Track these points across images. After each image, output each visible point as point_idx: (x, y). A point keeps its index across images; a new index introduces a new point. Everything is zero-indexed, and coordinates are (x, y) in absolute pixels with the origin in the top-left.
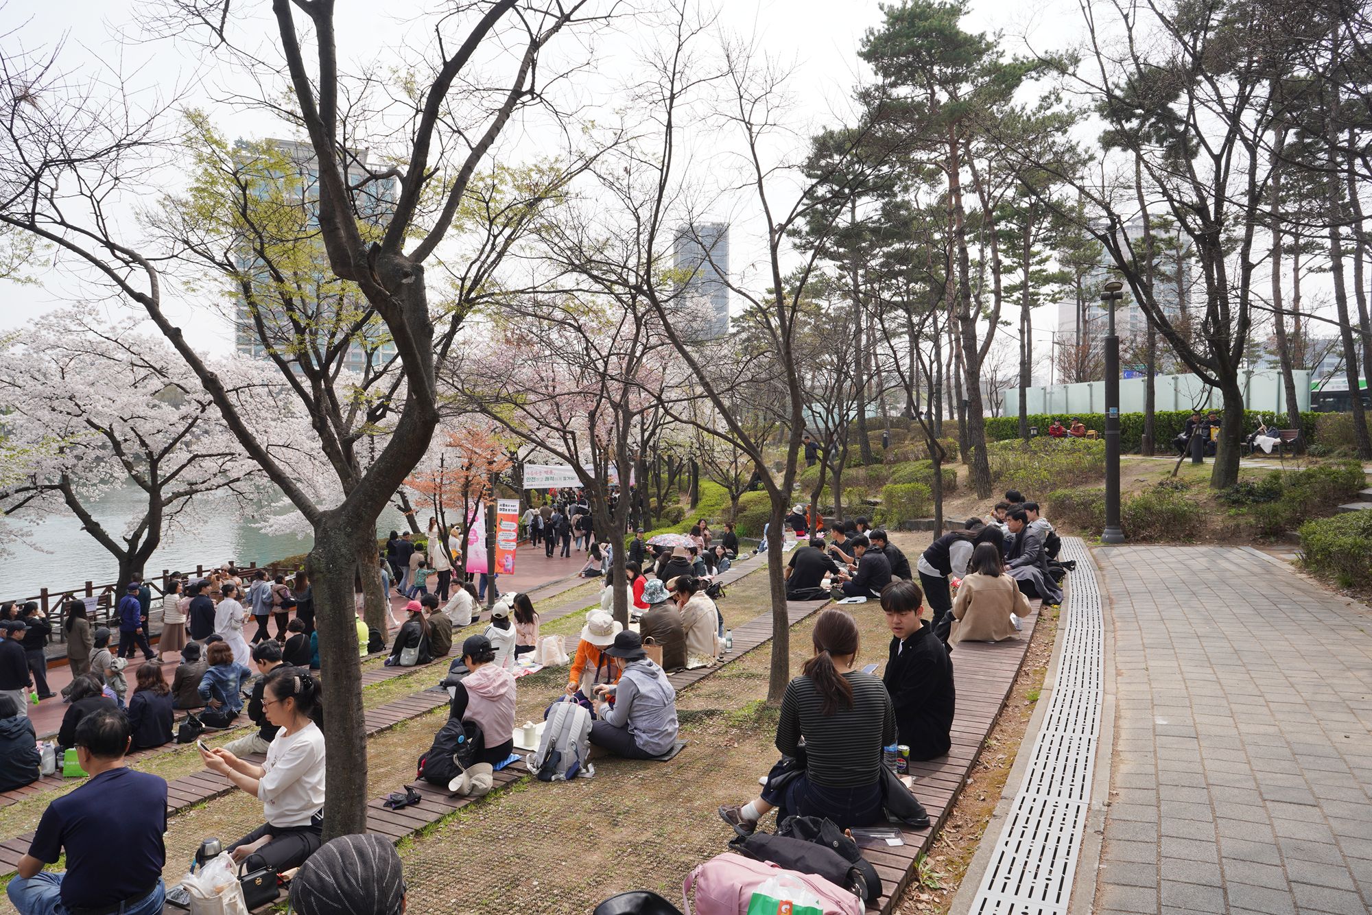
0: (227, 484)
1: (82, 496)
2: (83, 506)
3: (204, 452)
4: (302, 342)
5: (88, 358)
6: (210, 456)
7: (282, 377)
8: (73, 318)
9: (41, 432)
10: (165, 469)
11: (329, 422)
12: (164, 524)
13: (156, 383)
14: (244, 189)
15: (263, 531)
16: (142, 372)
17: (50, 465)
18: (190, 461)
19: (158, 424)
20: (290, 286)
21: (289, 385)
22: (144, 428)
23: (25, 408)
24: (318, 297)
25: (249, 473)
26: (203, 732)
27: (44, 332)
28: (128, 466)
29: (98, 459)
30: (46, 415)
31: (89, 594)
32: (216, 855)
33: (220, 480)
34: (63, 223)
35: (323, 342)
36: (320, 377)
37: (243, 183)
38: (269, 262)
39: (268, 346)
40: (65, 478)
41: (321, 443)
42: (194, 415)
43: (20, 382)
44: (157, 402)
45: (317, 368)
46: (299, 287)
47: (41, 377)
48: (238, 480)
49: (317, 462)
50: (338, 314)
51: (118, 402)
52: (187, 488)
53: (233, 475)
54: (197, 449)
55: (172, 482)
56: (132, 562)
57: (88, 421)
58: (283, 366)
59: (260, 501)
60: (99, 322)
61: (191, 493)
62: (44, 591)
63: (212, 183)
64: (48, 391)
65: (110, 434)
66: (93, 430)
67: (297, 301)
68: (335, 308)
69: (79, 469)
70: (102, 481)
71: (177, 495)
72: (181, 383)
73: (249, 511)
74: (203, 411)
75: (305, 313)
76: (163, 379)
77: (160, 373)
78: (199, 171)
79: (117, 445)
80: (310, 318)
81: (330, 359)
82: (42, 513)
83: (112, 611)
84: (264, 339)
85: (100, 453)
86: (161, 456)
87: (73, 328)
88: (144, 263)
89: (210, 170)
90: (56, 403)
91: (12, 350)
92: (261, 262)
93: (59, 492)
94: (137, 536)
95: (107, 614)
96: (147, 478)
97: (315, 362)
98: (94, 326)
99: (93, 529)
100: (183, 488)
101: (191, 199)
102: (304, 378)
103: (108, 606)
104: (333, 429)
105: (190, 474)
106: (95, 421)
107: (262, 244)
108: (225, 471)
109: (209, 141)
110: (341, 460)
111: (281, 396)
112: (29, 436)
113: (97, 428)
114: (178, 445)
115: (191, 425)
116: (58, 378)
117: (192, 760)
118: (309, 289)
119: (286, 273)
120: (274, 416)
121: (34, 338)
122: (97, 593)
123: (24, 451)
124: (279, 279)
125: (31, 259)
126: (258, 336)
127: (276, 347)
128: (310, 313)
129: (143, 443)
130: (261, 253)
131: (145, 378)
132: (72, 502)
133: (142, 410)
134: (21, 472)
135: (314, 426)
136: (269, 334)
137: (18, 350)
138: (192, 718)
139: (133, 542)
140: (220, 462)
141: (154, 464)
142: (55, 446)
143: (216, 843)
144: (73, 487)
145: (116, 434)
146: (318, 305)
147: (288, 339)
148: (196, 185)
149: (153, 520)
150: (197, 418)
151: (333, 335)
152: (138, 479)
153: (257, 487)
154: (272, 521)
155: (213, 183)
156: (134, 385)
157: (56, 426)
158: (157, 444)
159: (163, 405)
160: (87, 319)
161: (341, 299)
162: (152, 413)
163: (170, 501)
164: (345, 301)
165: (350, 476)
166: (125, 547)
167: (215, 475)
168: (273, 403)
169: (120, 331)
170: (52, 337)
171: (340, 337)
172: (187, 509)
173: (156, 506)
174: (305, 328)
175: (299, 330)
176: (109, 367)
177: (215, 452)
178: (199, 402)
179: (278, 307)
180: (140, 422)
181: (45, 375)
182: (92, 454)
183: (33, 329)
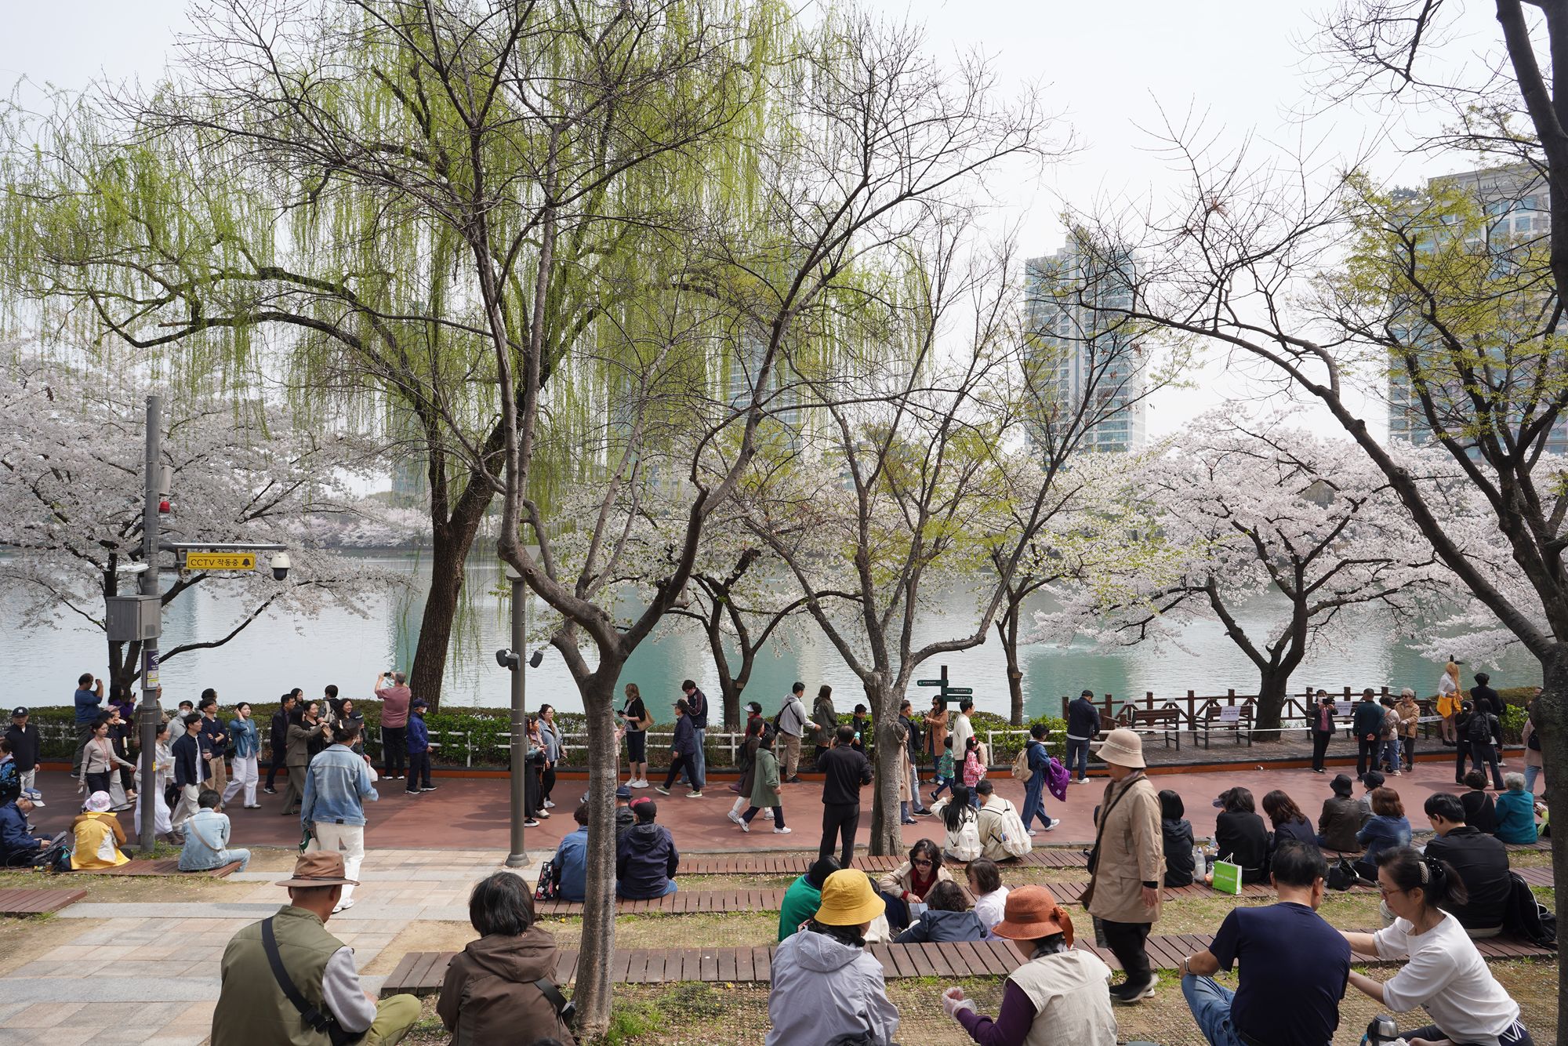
0: (1381, 595)
1: (1225, 598)
2: (1228, 610)
3: (1355, 558)
4: (1485, 422)
5: (1234, 457)
6: (1362, 562)
7: (1456, 465)
8: (1222, 417)
9: (1191, 533)
10: (1311, 575)
11: (1525, 523)
12: (1309, 636)
13: (1303, 480)
14: (1411, 247)
15: (1424, 655)
16: (1289, 469)
17: (1198, 566)
18: (1339, 567)
19: (1305, 526)
20: (1470, 353)
21: (1466, 475)
22: (1290, 529)
23: (1178, 510)
24: (1508, 361)
25: (1409, 584)
26: (1356, 882)
27: (1195, 434)
28: (1273, 570)
29: (1243, 562)
30: (1195, 516)
31: (1231, 703)
32: (1394, 1039)
33: (1372, 590)
34: (1236, 324)
35: (1515, 420)
36: (1513, 466)
37: (1410, 240)
38: (1442, 329)
39: (1439, 430)
40: (1211, 580)
41: (1510, 550)
42: (1345, 515)
43: (1174, 485)
44: (1303, 501)
45: (1506, 453)
46: (1481, 353)
47: (1192, 479)
48: (1395, 591)
49: (1502, 574)
50: (1539, 381)
51: (1264, 502)
52: (1335, 597)
53: (1389, 585)
54: (1348, 553)
55: (1319, 590)
56: (1275, 674)
57: (1235, 523)
58: (1459, 453)
59: (1422, 618)
60: (1246, 419)
61: (1338, 603)
62: (1191, 693)
63: (1372, 249)
64: (1198, 493)
65: (1255, 536)
66: (1238, 532)
67: (1478, 371)
68: (1534, 373)
69: (1224, 572)
70: (1245, 585)
71: (1323, 605)
72: (1330, 479)
73: (1408, 629)
74: (1354, 511)
75: (1489, 383)
76: (1310, 475)
77: (1308, 469)
78: (1358, 237)
79: (1261, 548)
80: (1498, 390)
81: (1526, 438)
82: (1191, 614)
83: (1254, 724)
84: (1433, 422)
85: (1243, 555)
86: (1308, 560)
87: (1222, 427)
88: (1320, 352)
89: (1370, 233)
90: (1204, 505)
91: (1168, 454)
92: (1432, 329)
93: (1205, 594)
94: (1280, 646)
95: (1249, 726)
96: (1292, 585)
97: (1503, 445)
98: (1242, 424)
99: (1236, 634)
100: (1330, 597)
101: (1347, 271)
102: (1485, 467)
103: (1250, 719)
104: (1529, 531)
105: (1338, 581)
106: (1240, 522)
107: (1433, 308)
108: (1379, 580)
109: (1368, 199)
110: (1542, 573)
111: (1453, 490)
112: (1180, 538)
113: (1244, 530)
114: (1325, 549)
115: (1341, 526)
116: (1204, 480)
117: (1345, 912)
118: (1495, 352)
119: (1462, 338)
120: (1443, 515)
121: (1187, 440)
122: (1239, 702)
123: (1178, 553)
124: (1454, 346)
125: (1189, 363)
126: (1425, 419)
127: (1447, 430)
128: (1496, 382)
129: (1288, 546)
130: (1431, 318)
131: (1291, 475)
132: (1217, 606)
133: (1288, 511)
134: (1173, 572)
135: (1502, 527)
136: (1439, 415)
137: (1173, 454)
138: (1344, 863)
139: (1276, 653)
140: (1373, 569)
141: (1300, 566)
142: (1205, 547)
143: (1391, 1024)
144: (1218, 590)
145: (1260, 536)
146: (1509, 372)
147: (1464, 420)
148: (1351, 255)
149: (1297, 630)
150: (1348, 518)
151: (1531, 409)
152: (1282, 585)
153: (1419, 601)
154: (1436, 644)
155: (1374, 248)
156: (1280, 484)
157: (1203, 527)
158: (1303, 547)
159: (1310, 504)
160: (1235, 417)
161: (1544, 360)
162: (1298, 512)
163: (1316, 610)
164: (1550, 361)
165: (1556, 594)
166: (1268, 658)
167: (1367, 584)
168: (1441, 499)
169: (1266, 426)
170: (1201, 438)
171: (1541, 409)
172: (1333, 620)
173: (1301, 616)
174: (1490, 404)
175: (1481, 405)
176: (1254, 465)
177: (1369, 557)
178: (1350, 500)
179: (1453, 381)
180: (1285, 524)
181: (1195, 476)
182: (1236, 557)
183: (1186, 431)
